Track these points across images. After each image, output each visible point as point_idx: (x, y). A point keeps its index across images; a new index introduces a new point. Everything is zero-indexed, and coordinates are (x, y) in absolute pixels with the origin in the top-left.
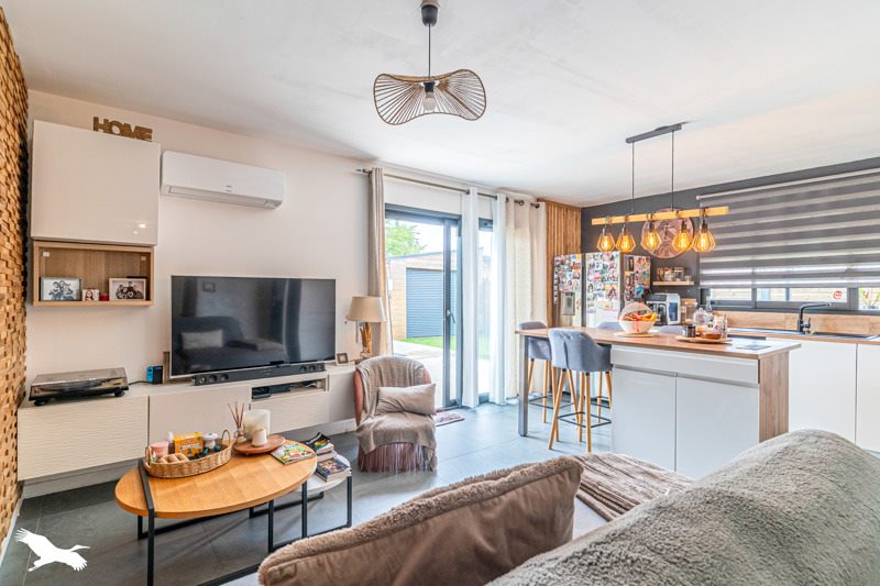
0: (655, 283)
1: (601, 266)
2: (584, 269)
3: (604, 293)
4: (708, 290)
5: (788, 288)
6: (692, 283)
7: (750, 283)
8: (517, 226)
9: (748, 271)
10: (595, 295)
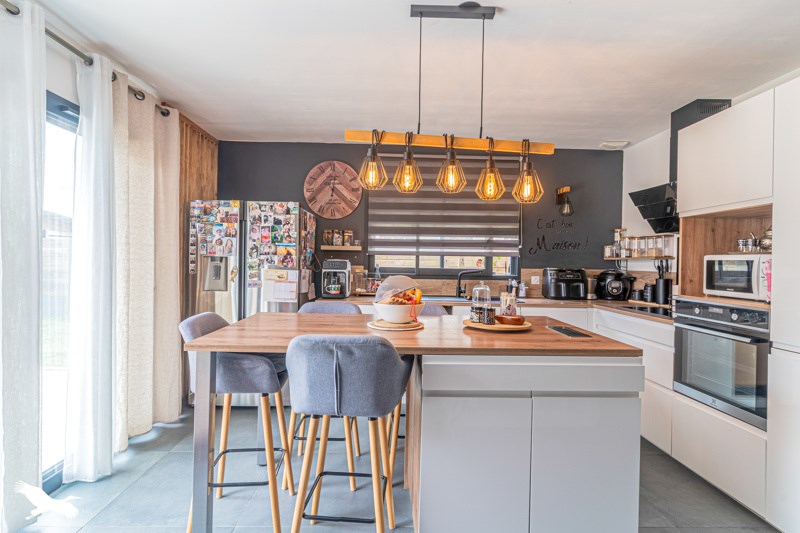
0: (323, 248)
1: (271, 219)
2: (243, 221)
3: (276, 258)
4: (373, 256)
5: (442, 255)
6: (359, 248)
7: (414, 250)
8: (133, 135)
9: (413, 238)
10: (262, 261)
